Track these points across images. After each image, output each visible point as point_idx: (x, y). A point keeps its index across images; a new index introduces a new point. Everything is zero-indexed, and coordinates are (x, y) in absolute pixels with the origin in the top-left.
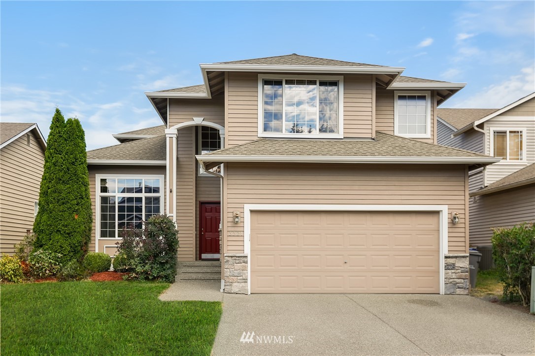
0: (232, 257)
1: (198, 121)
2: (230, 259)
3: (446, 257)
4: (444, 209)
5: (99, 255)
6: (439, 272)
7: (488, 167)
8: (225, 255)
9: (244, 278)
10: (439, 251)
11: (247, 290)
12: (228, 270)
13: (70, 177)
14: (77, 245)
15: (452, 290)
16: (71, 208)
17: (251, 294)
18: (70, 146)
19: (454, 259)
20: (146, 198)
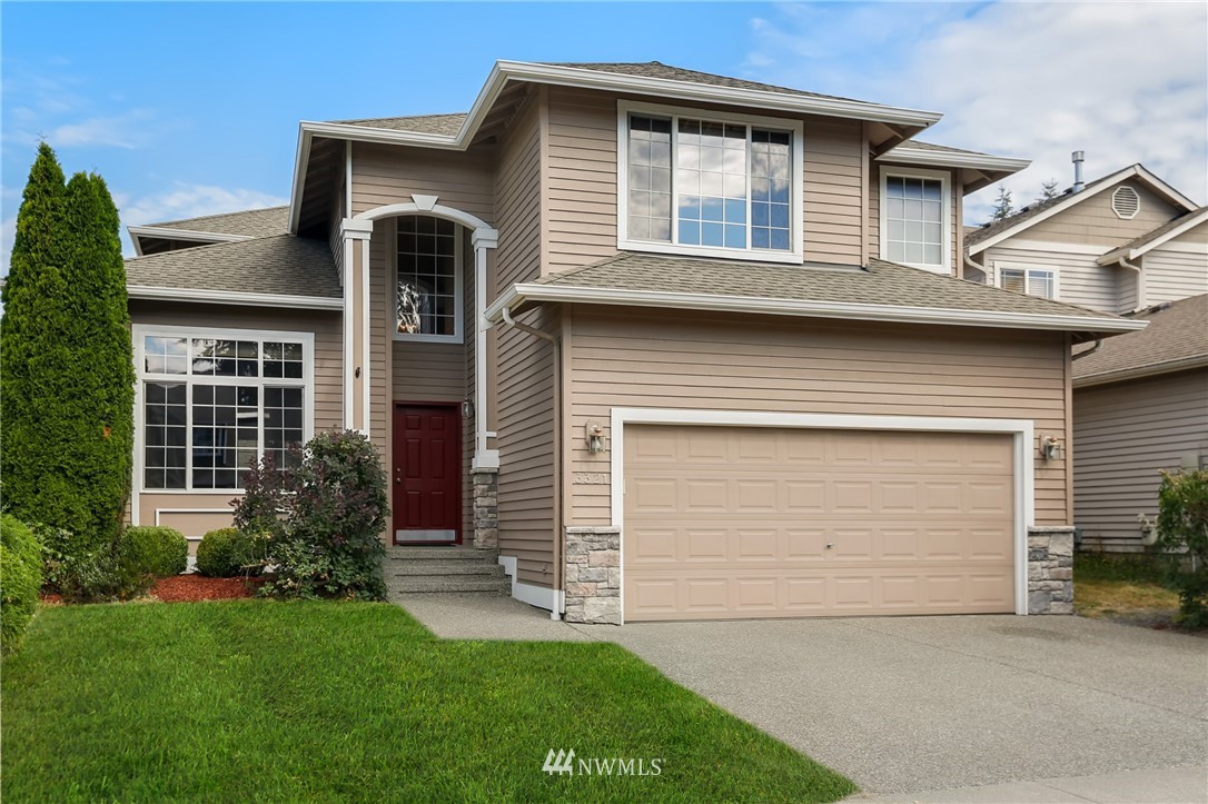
0: (583, 534)
1: (424, 203)
2: (578, 539)
3: (1032, 534)
4: (1027, 428)
5: (161, 534)
6: (1013, 567)
7: (1103, 341)
8: (569, 529)
9: (612, 585)
10: (1013, 521)
11: (618, 614)
12: (575, 566)
13: (89, 329)
14: (110, 506)
15: (1043, 606)
16: (93, 408)
17: (625, 622)
18: (85, 245)
19: (1046, 538)
20: (268, 390)
